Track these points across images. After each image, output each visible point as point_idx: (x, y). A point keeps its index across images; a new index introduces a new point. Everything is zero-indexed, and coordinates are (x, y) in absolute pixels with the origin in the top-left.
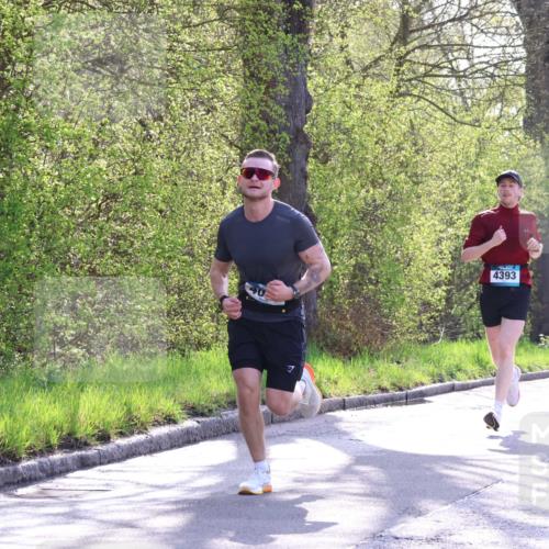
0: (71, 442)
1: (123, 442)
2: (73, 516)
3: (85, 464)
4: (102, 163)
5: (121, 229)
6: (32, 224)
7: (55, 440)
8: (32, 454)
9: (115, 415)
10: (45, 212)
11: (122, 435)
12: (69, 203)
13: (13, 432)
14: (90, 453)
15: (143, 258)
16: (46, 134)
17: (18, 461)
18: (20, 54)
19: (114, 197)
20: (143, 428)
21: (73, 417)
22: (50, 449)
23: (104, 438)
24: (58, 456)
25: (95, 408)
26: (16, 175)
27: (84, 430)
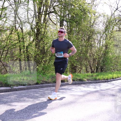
0: (113, 78)
1: (117, 79)
2: (113, 85)
3: (114, 80)
4: (116, 54)
5: (117, 60)
6: (110, 60)
7: (111, 78)
8: (110, 79)
9: (117, 76)
10: (111, 59)
11: (117, 78)
12: (113, 58)
13: (108, 77)
14: (115, 79)
15: (119, 63)
16: (111, 52)
17: (108, 80)
18: (109, 45)
19: (117, 57)
20: (119, 78)
21: (113, 76)
22: (111, 79)
23: (116, 78)
24: (112, 80)
25: (115, 76)
26: (108, 55)
27: (114, 77)
